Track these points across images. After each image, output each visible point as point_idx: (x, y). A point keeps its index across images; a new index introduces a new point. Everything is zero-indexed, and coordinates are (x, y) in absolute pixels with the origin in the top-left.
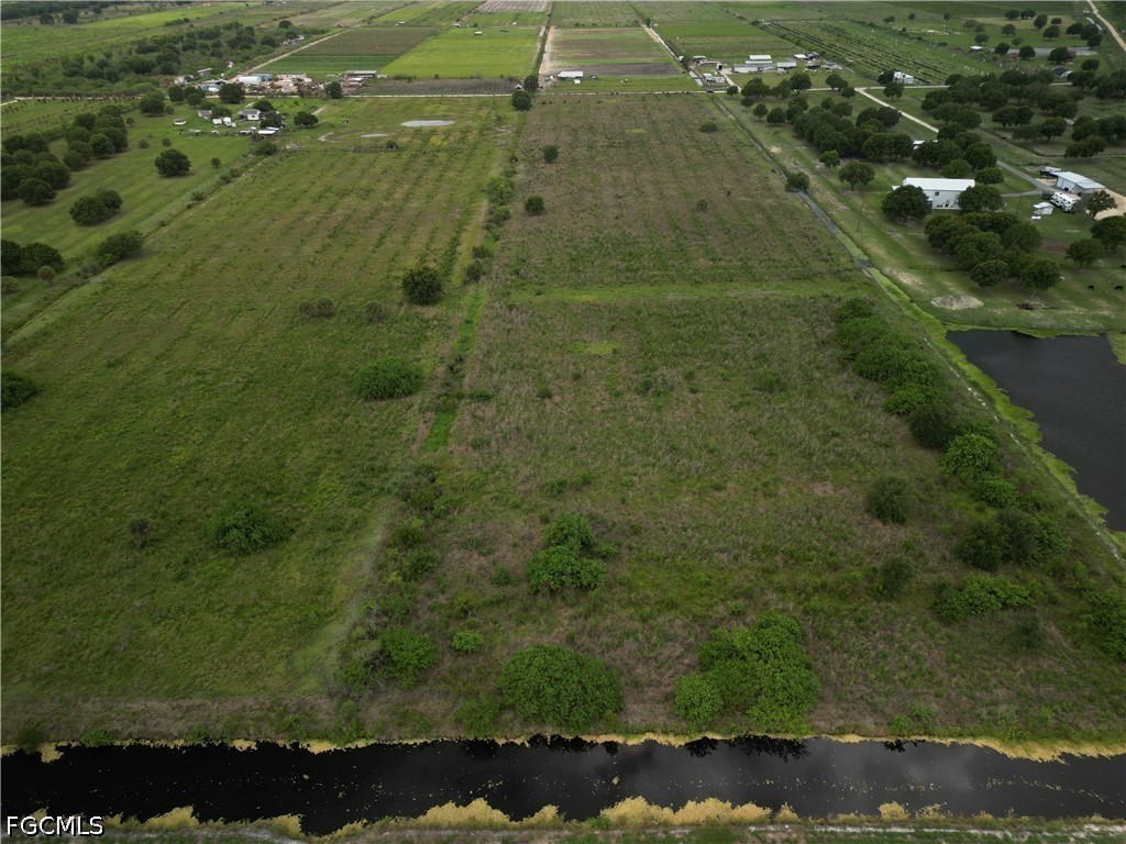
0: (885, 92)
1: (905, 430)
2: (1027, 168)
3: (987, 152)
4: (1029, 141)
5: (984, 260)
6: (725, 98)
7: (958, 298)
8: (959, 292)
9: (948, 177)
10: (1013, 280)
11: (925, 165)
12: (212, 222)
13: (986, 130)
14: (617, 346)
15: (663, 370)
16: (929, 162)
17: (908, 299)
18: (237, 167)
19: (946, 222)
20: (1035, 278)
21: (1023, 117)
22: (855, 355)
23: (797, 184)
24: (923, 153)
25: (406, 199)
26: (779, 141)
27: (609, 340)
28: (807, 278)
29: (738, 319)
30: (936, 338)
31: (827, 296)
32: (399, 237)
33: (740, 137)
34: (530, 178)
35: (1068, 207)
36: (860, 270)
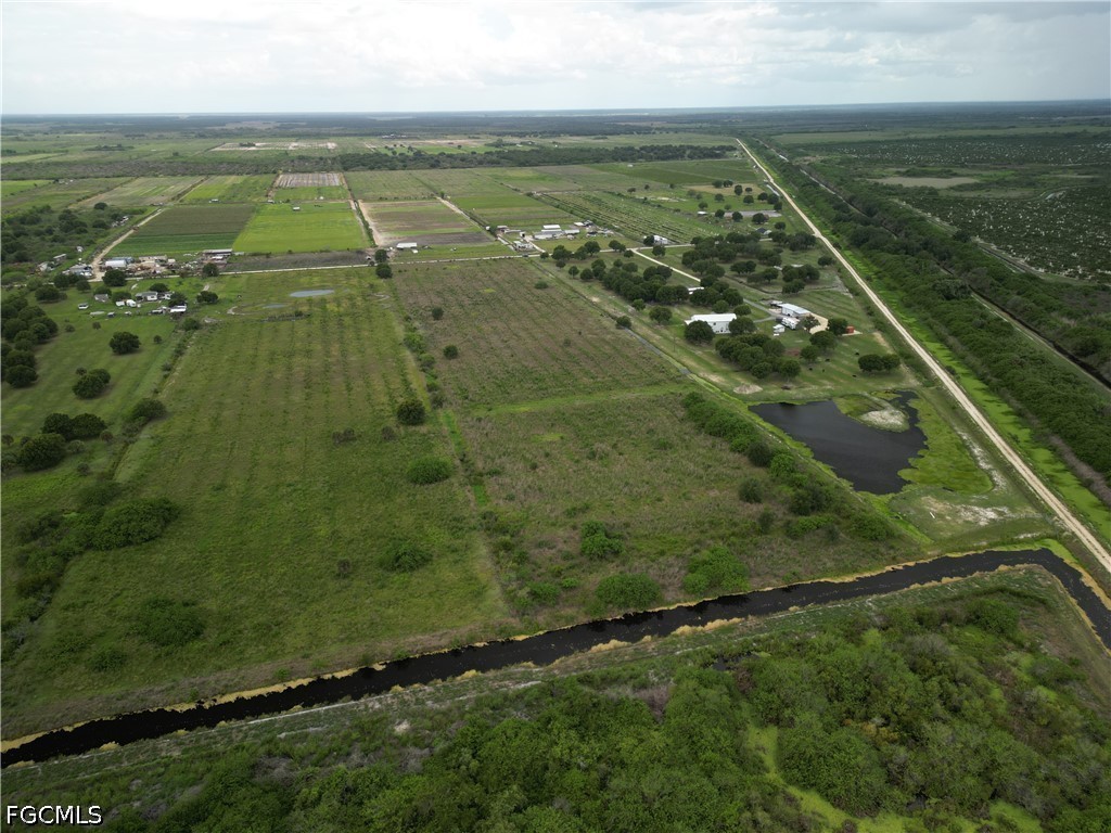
0: (653, 252)
1: (746, 459)
2: (761, 302)
3: (737, 295)
4: (757, 283)
5: (756, 363)
6: (540, 262)
7: (748, 387)
8: (748, 382)
9: (717, 313)
10: (774, 374)
11: (699, 305)
13: (730, 279)
14: (561, 435)
17: (720, 390)
18: (177, 341)
19: (727, 341)
20: (788, 371)
21: (750, 267)
22: (704, 424)
23: (624, 323)
26: (596, 293)
29: (627, 412)
30: (743, 412)
31: (674, 392)
33: (566, 291)
34: (430, 332)
35: (793, 326)
36: (685, 375)
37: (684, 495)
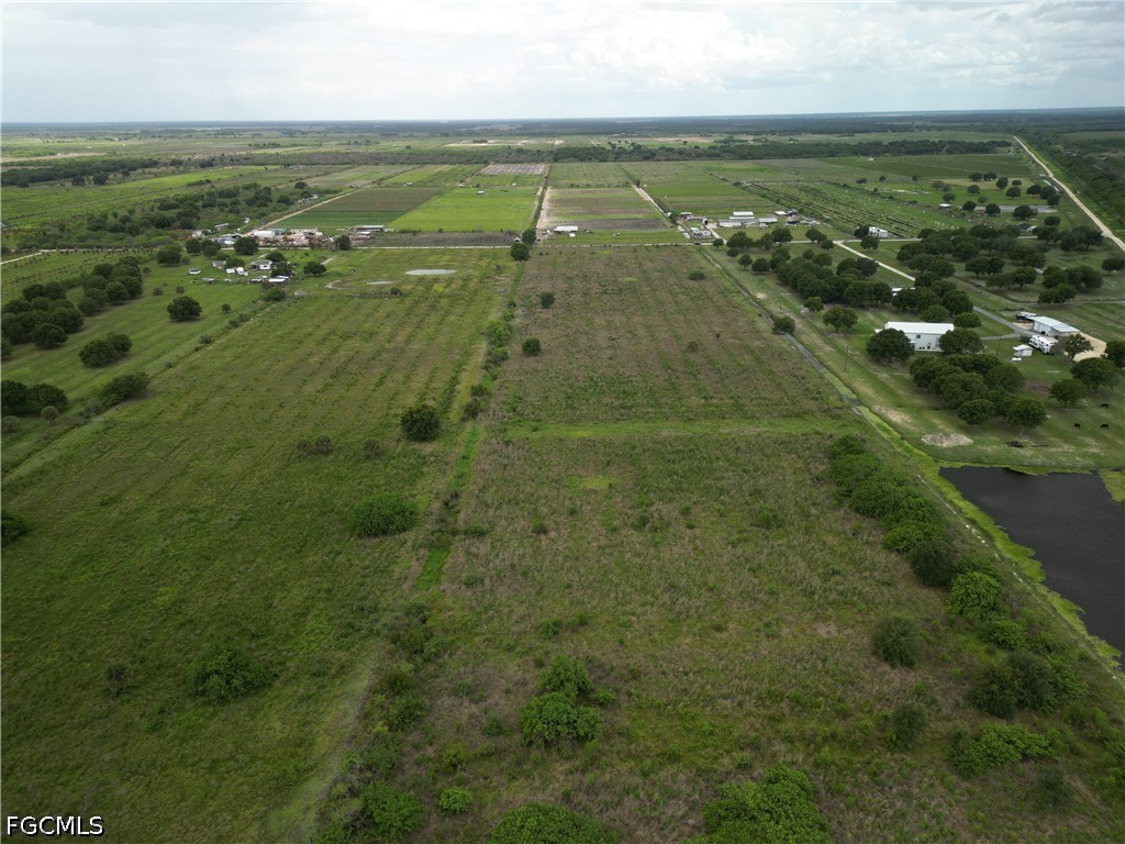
0: (862, 244)
1: (906, 567)
2: (1003, 313)
3: (963, 299)
4: (1003, 288)
5: (970, 399)
6: (712, 250)
7: (947, 435)
8: (948, 430)
9: (928, 321)
11: (905, 311)
12: (218, 363)
13: (960, 278)
14: (612, 481)
15: (659, 505)
16: (908, 308)
17: (899, 436)
18: (246, 312)
19: (929, 363)
20: (1022, 417)
21: (994, 267)
22: (850, 491)
23: (784, 327)
24: (901, 300)
25: (408, 341)
26: (765, 288)
27: (604, 475)
28: (798, 415)
29: (732, 455)
30: (930, 474)
31: (819, 433)
32: (399, 376)
33: (727, 284)
34: (527, 322)
35: (1047, 349)
36: (849, 407)
37: (768, 625)
